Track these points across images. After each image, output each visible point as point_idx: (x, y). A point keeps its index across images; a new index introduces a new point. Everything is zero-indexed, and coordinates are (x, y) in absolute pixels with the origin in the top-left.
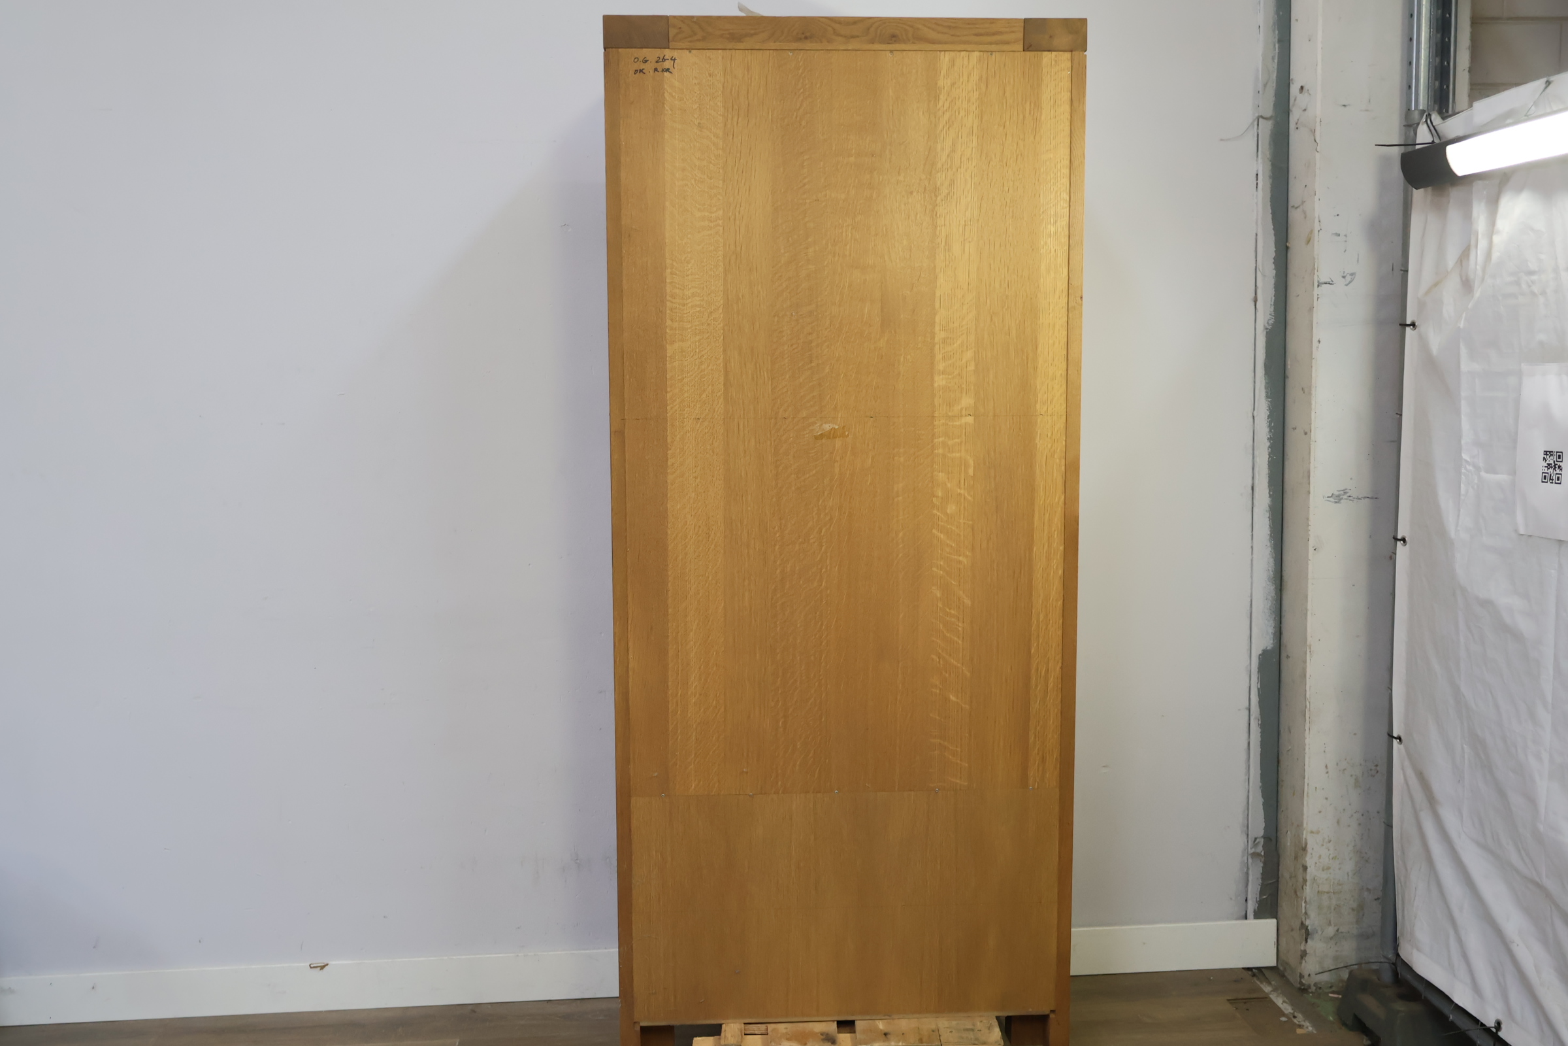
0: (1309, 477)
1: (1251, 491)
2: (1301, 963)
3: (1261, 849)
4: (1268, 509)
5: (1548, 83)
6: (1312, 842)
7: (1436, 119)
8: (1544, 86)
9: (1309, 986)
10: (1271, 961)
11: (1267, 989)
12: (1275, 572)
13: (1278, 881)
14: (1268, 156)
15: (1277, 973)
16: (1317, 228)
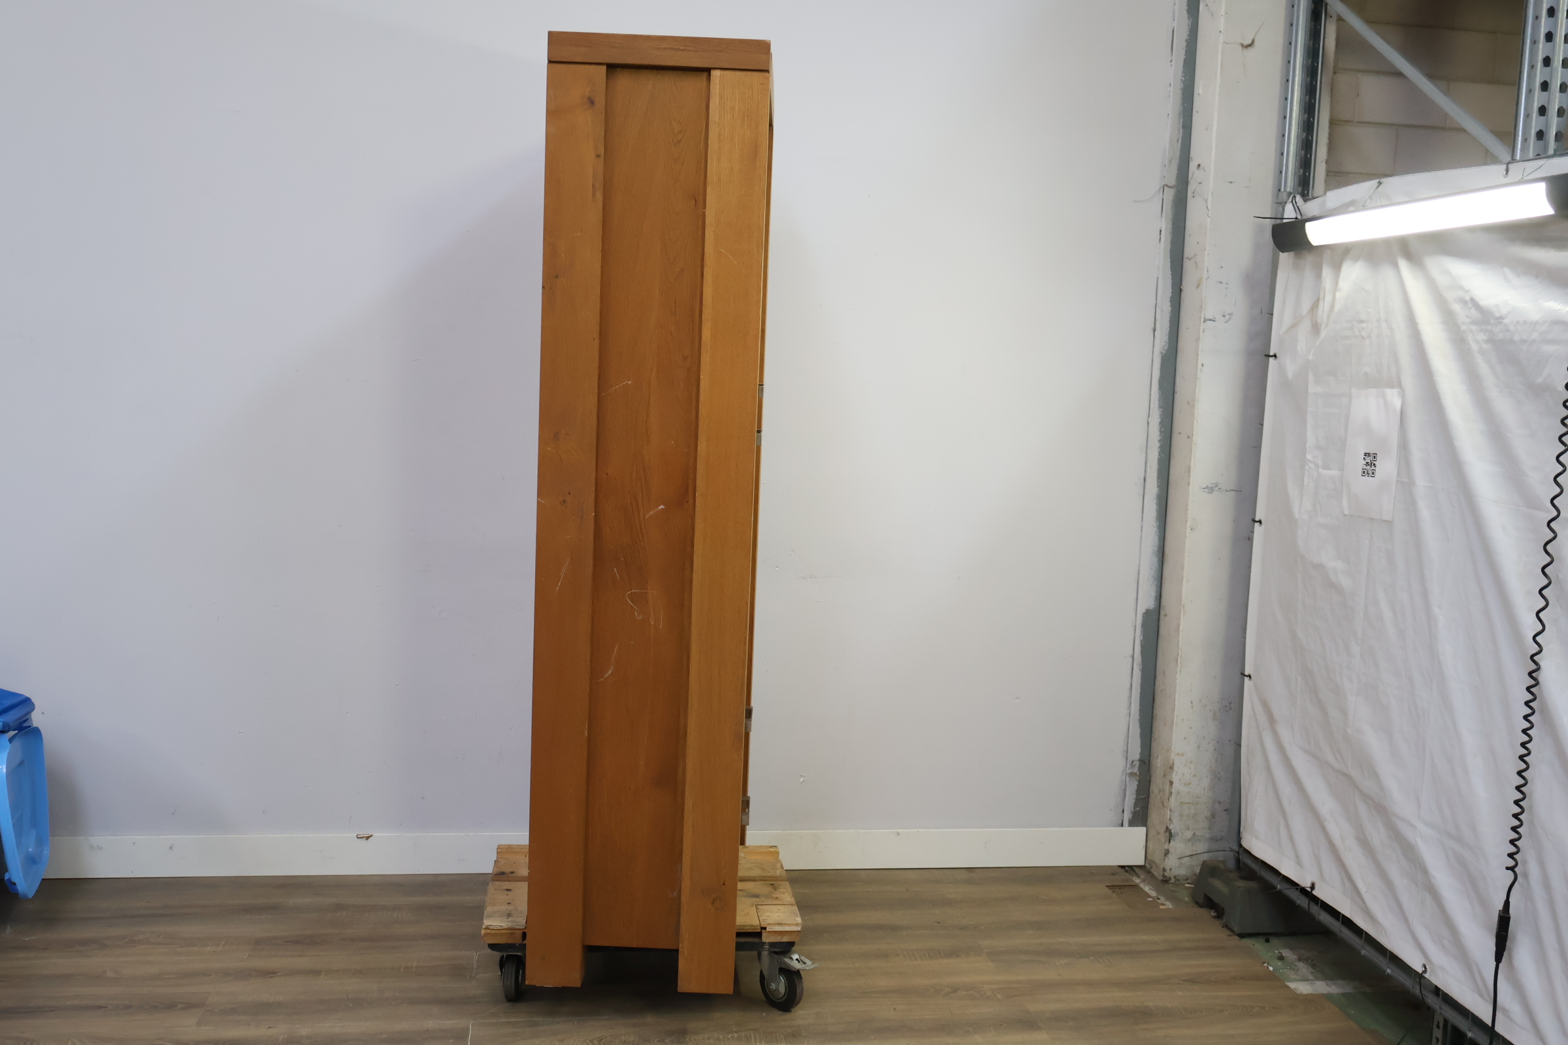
0: (1189, 472)
1: (1143, 482)
2: (1164, 860)
3: (1137, 770)
4: (1155, 496)
5: (1380, 183)
6: (1178, 763)
7: (1298, 198)
8: (1377, 185)
9: (1170, 879)
10: (1143, 864)
11: (1137, 881)
12: (1159, 548)
13: (1149, 796)
14: (1170, 217)
15: (1144, 869)
16: (1205, 275)
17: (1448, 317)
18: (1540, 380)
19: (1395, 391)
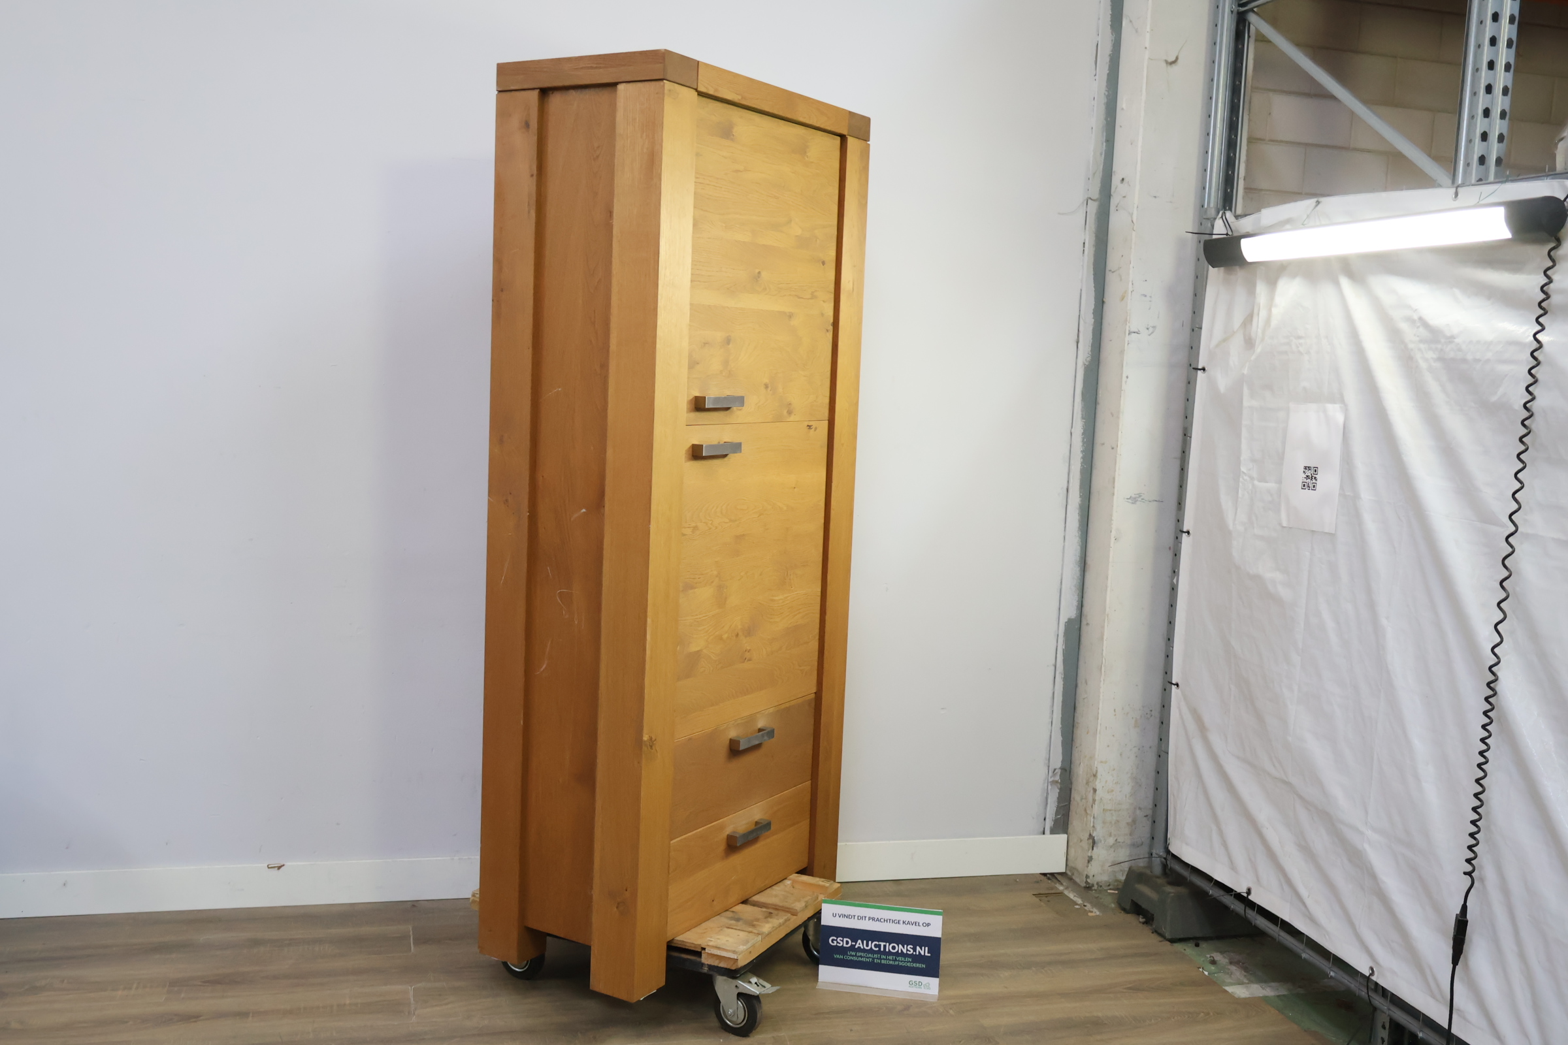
0: (1113, 482)
1: (1066, 492)
2: (1088, 867)
3: (1059, 778)
4: (1077, 506)
5: (1318, 203)
6: (1102, 771)
7: (1228, 215)
8: (1314, 204)
9: (1093, 885)
10: (1063, 870)
11: (1061, 888)
12: (1081, 558)
13: (1070, 803)
14: (1094, 230)
15: (1066, 876)
16: (1130, 289)
17: (1394, 335)
18: (1494, 399)
19: (1337, 406)
